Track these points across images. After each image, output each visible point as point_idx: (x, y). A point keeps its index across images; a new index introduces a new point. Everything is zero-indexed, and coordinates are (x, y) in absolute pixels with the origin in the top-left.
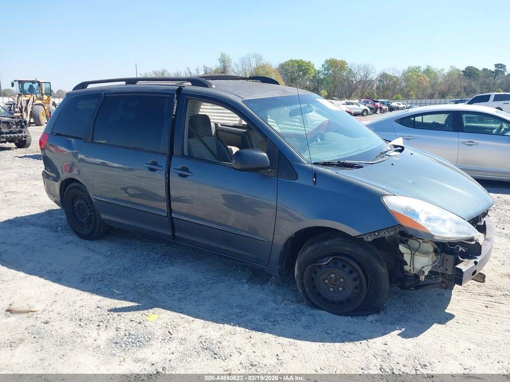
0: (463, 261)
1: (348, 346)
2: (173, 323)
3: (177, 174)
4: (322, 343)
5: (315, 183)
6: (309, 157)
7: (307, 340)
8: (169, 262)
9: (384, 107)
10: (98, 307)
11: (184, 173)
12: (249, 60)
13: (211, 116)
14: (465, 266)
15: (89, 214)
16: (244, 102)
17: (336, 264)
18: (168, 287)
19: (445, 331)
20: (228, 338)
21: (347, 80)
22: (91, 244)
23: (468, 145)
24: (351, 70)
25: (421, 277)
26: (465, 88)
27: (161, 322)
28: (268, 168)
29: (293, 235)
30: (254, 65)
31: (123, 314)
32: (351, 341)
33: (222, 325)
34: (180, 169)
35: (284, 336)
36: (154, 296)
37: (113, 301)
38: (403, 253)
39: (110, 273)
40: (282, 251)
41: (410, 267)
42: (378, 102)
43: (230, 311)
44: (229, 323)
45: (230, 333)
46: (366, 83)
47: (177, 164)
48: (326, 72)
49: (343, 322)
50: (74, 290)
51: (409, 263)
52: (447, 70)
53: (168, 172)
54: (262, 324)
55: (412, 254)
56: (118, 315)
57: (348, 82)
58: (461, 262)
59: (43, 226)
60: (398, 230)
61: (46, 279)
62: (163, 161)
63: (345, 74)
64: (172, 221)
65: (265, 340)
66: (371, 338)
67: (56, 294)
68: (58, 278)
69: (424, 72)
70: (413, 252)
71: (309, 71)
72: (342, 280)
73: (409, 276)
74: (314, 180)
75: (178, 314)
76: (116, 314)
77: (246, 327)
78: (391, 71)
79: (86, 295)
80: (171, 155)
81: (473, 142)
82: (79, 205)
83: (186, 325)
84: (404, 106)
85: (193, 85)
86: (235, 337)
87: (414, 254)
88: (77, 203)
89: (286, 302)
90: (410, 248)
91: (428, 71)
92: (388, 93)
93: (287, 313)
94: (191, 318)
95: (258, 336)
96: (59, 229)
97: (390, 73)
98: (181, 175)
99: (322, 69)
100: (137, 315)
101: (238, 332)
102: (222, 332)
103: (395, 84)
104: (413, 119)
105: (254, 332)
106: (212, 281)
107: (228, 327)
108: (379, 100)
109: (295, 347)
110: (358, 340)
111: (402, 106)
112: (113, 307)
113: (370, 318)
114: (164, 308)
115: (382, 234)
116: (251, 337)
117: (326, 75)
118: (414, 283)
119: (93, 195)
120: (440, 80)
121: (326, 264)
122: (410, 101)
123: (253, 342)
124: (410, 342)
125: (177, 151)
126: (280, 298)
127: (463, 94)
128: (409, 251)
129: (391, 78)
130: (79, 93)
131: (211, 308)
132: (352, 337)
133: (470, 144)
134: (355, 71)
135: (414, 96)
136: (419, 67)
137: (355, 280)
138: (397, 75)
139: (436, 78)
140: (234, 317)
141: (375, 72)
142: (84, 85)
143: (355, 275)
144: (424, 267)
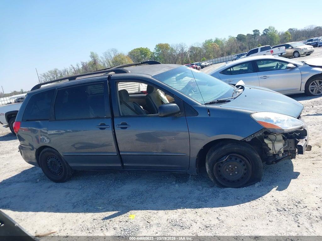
0: (299, 141)
1: (254, 203)
2: (146, 217)
3: (120, 128)
4: (238, 205)
5: (210, 115)
6: (199, 101)
7: (229, 206)
8: (121, 183)
9: (198, 67)
10: (94, 219)
11: (124, 127)
12: (109, 53)
13: (128, 89)
14: (302, 143)
15: (60, 166)
16: (153, 77)
17: (231, 159)
18: (130, 197)
19: (299, 182)
20: (183, 216)
21: (171, 55)
22: (65, 184)
23: (264, 78)
24: (172, 49)
25: (280, 155)
26: (240, 47)
27: (138, 218)
28: (179, 112)
29: (202, 148)
30: (113, 56)
31: (113, 219)
32: (253, 200)
33: (176, 210)
34: (121, 125)
35: (215, 207)
36: (124, 204)
37: (101, 214)
38: (267, 144)
39: (88, 198)
40: (197, 159)
41: (273, 150)
42: (193, 64)
43: (176, 202)
44: (180, 208)
45: (183, 213)
46: (183, 54)
47: (117, 122)
48: (158, 52)
49: (243, 191)
50: (72, 214)
51: (272, 149)
52: (227, 39)
53: (114, 128)
54: (198, 203)
55: (273, 143)
56: (110, 221)
57: (172, 56)
58: (298, 142)
59: (26, 181)
60: (264, 131)
61: (49, 212)
62: (109, 122)
63: (169, 51)
64: (121, 157)
65: (206, 212)
66: (263, 195)
67: (62, 219)
68: (57, 210)
69: (215, 42)
70: (273, 142)
71: (148, 54)
72: (236, 167)
73: (270, 157)
74: (209, 113)
75: (146, 211)
76: (108, 221)
77: (190, 208)
78: (196, 45)
79: (81, 215)
80: (113, 118)
81: (266, 76)
82: (51, 162)
83: (155, 215)
84: (209, 64)
85: (116, 73)
86: (188, 215)
87: (274, 143)
88: (49, 161)
89: (205, 188)
90: (271, 140)
91: (217, 41)
92: (197, 58)
93: (209, 194)
94: (155, 211)
95: (200, 210)
96: (38, 180)
97: (196, 46)
98: (122, 128)
99: (155, 51)
100: (121, 218)
101: (188, 212)
102: (179, 214)
103: (200, 52)
104: (229, 70)
105: (197, 209)
106: (155, 188)
107: (180, 211)
108: (194, 63)
109: (224, 211)
110: (257, 198)
111: (207, 64)
112: (103, 217)
113: (257, 185)
114: (135, 209)
115: (256, 135)
116: (197, 213)
117: (158, 54)
118: (274, 159)
119: (62, 153)
120: (225, 45)
121: (226, 160)
122: (211, 60)
123: (199, 215)
124: (284, 192)
125: (116, 114)
126: (200, 187)
127: (240, 51)
128: (270, 142)
129: (197, 49)
130: (36, 92)
131: (164, 203)
132: (253, 197)
133: (265, 78)
134: (175, 49)
135: (212, 57)
136: (211, 39)
137: (244, 165)
138: (200, 46)
139: (223, 45)
140: (181, 204)
141: (187, 47)
142: (38, 87)
143: (243, 162)
144: (281, 149)
